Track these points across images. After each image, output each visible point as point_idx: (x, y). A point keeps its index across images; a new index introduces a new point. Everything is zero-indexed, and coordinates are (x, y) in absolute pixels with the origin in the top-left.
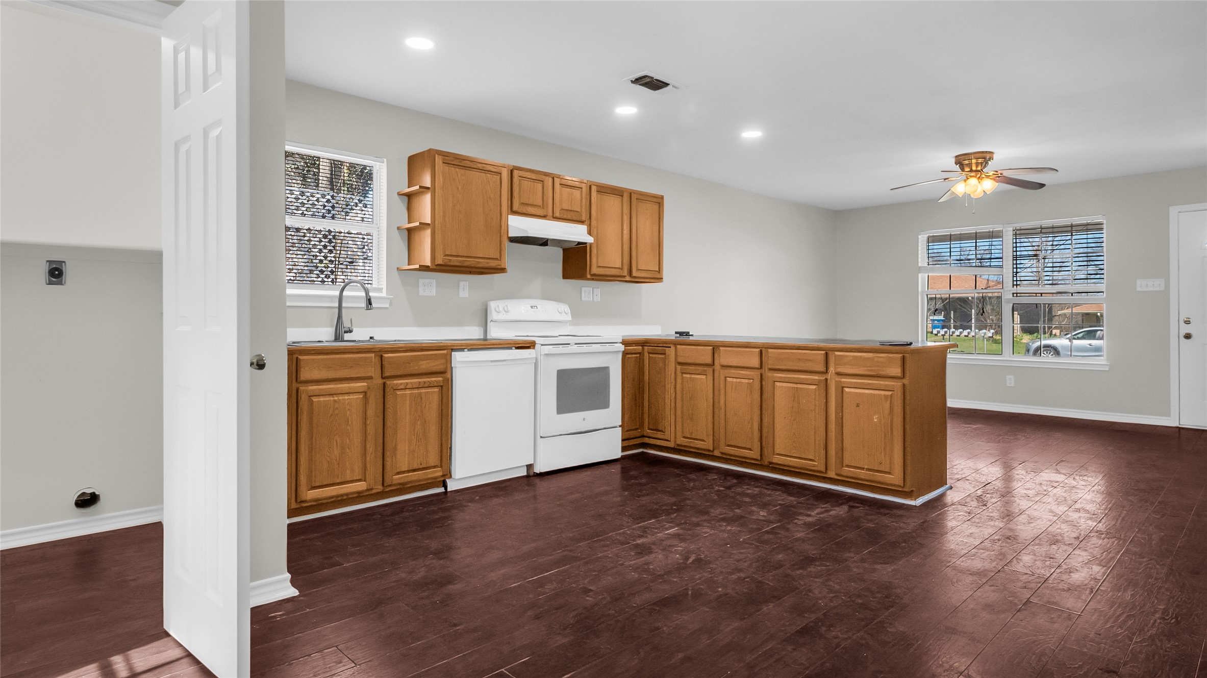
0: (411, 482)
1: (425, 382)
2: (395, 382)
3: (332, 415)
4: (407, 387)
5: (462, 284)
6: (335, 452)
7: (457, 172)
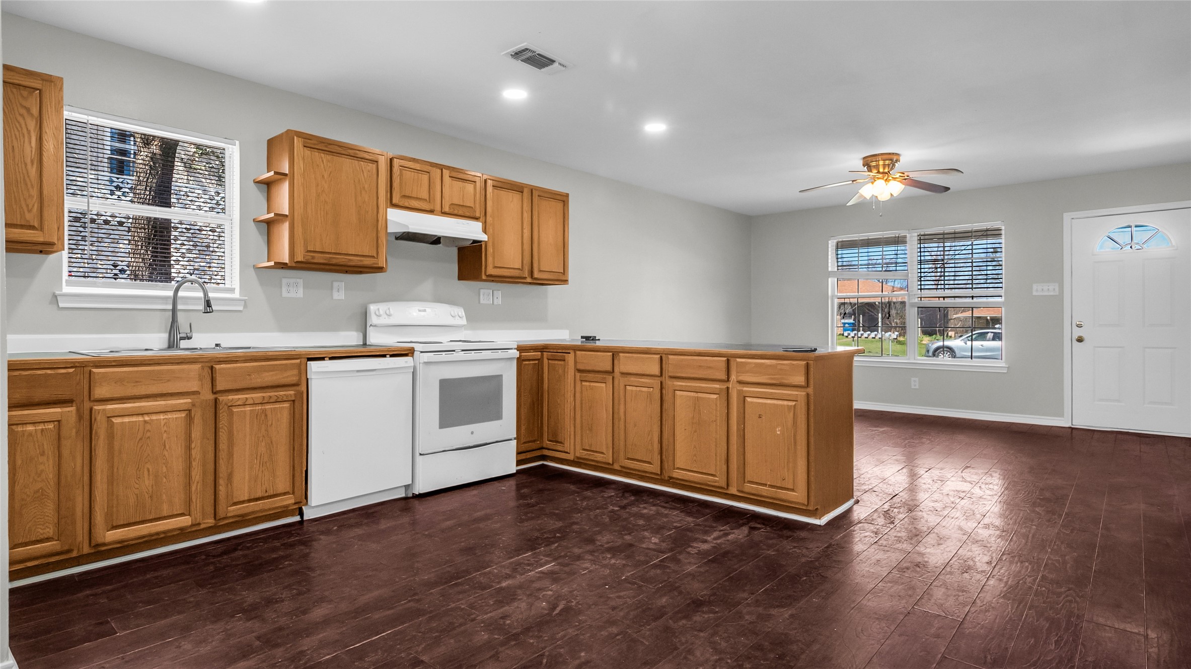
0: (253, 513)
1: (270, 397)
2: (230, 397)
3: (141, 439)
4: (246, 403)
5: (336, 284)
6: (147, 482)
7: (322, 158)
